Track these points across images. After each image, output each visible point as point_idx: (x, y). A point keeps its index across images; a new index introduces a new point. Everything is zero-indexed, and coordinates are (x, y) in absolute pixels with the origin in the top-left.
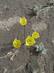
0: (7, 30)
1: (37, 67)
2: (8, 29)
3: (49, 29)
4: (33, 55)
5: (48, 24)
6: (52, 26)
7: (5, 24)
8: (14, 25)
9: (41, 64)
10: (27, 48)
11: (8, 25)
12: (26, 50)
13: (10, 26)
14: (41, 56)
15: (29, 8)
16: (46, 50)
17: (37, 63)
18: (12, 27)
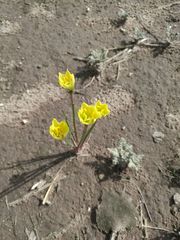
0: (23, 123)
2: (25, 121)
3: (138, 103)
4: (105, 179)
5: (134, 91)
6: (144, 95)
7: (15, 109)
8: (41, 107)
9: (133, 202)
10: (87, 164)
11: (24, 110)
12: (84, 168)
13: (31, 112)
14: (128, 179)
15: (76, 60)
16: (140, 157)
17: (121, 201)
18: (35, 115)
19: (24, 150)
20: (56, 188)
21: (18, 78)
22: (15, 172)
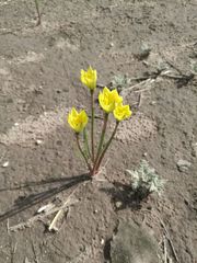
0: (36, 144)
1: (144, 243)
2: (39, 142)
3: (161, 131)
5: (157, 119)
6: (168, 123)
7: (30, 129)
8: (58, 130)
10: (102, 190)
11: (39, 131)
12: (100, 194)
13: (46, 134)
14: (149, 208)
18: (50, 137)
19: (34, 171)
20: (66, 214)
21: (36, 100)
22: (22, 194)
